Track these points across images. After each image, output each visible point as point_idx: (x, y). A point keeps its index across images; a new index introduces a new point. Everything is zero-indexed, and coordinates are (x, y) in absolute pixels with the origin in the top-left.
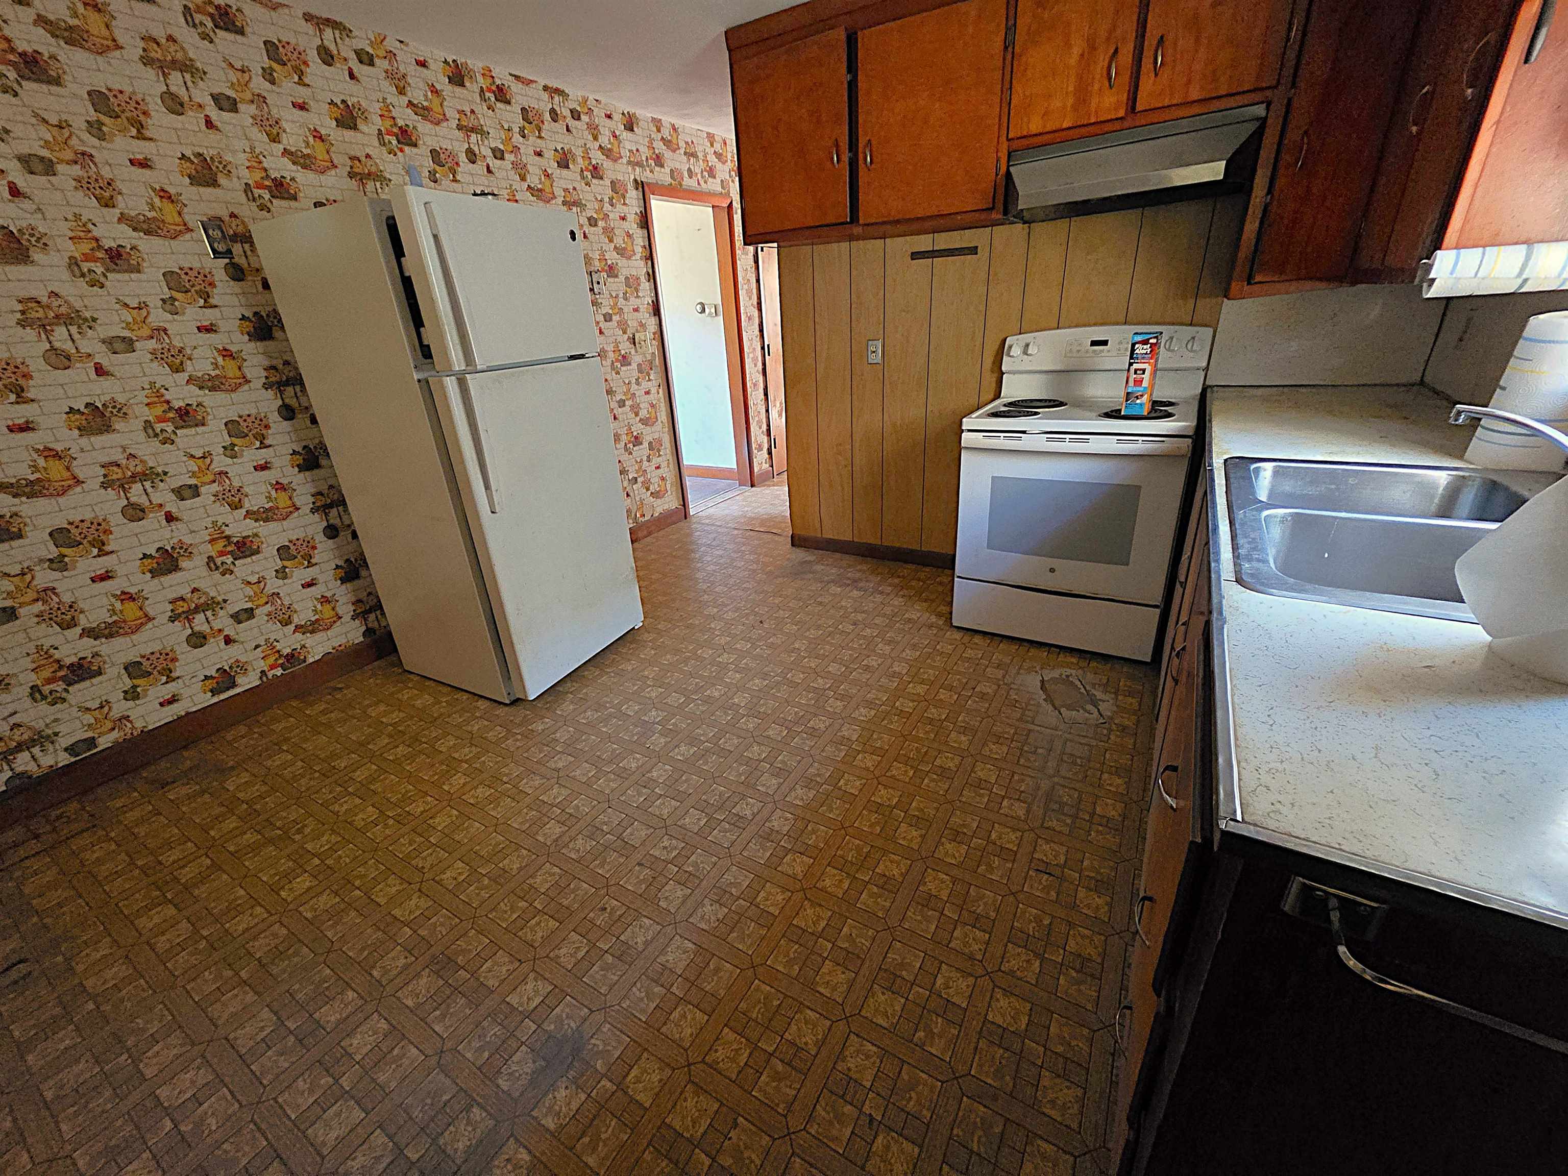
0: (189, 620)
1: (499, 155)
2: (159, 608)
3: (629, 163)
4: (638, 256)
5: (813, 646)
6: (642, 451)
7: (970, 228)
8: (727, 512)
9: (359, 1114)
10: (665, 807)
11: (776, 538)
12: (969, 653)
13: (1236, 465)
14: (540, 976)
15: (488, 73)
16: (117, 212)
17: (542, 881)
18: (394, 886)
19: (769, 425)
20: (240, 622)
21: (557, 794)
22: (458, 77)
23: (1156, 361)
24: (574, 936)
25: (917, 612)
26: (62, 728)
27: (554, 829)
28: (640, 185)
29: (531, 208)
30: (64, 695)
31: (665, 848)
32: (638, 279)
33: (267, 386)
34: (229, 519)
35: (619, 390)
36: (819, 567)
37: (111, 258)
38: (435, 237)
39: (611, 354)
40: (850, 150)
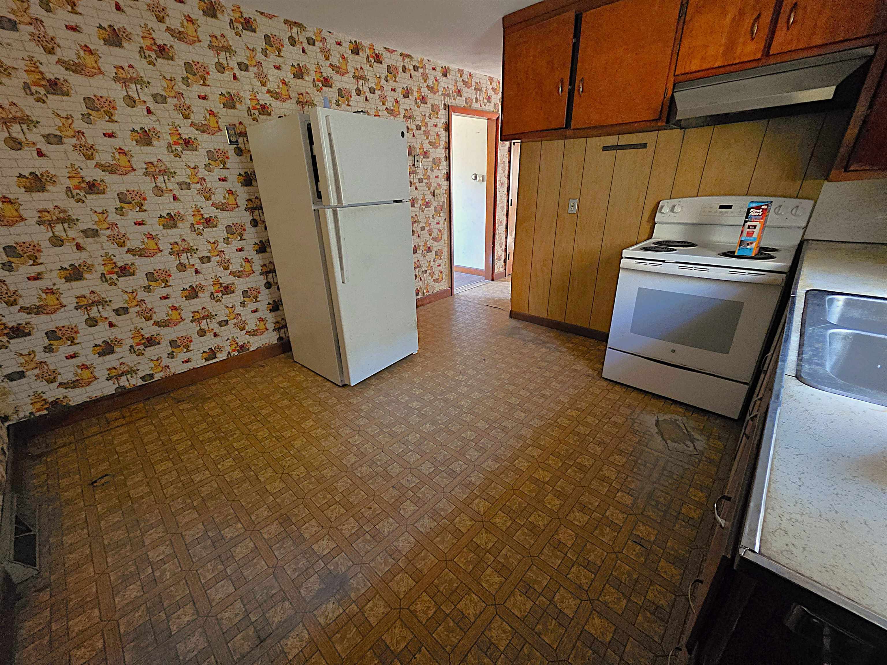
0: (199, 323)
1: (372, 91)
2: (187, 315)
3: (442, 94)
4: (442, 147)
5: (513, 378)
6: (431, 256)
7: (643, 132)
8: (475, 294)
9: (231, 589)
10: (412, 458)
11: (501, 312)
12: (611, 396)
13: (815, 296)
14: (331, 538)
15: (372, 48)
16: (190, 121)
17: (341, 486)
18: (269, 473)
19: (506, 246)
20: (221, 326)
21: (357, 439)
22: (356, 50)
23: (766, 221)
24: (352, 520)
25: (581, 366)
26: (140, 367)
27: (353, 459)
28: (447, 107)
29: (386, 119)
30: (143, 352)
31: (408, 481)
32: (440, 159)
33: (247, 209)
34: (222, 275)
35: (422, 221)
36: (525, 332)
37: (185, 143)
38: (329, 134)
39: (420, 201)
40: (570, 85)
